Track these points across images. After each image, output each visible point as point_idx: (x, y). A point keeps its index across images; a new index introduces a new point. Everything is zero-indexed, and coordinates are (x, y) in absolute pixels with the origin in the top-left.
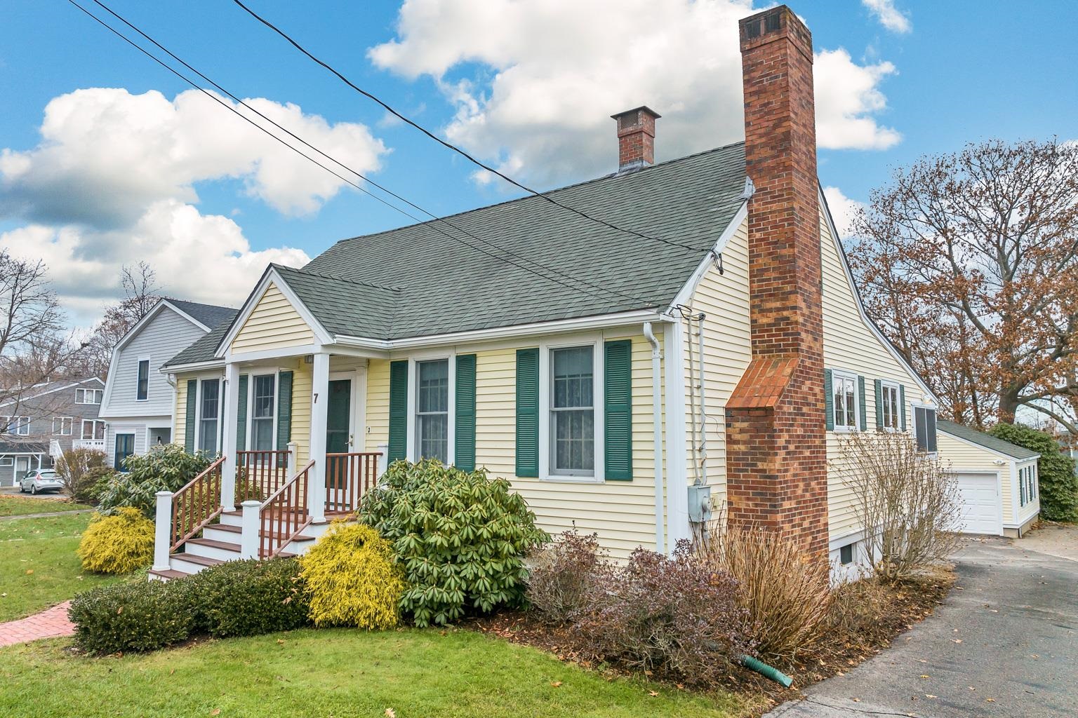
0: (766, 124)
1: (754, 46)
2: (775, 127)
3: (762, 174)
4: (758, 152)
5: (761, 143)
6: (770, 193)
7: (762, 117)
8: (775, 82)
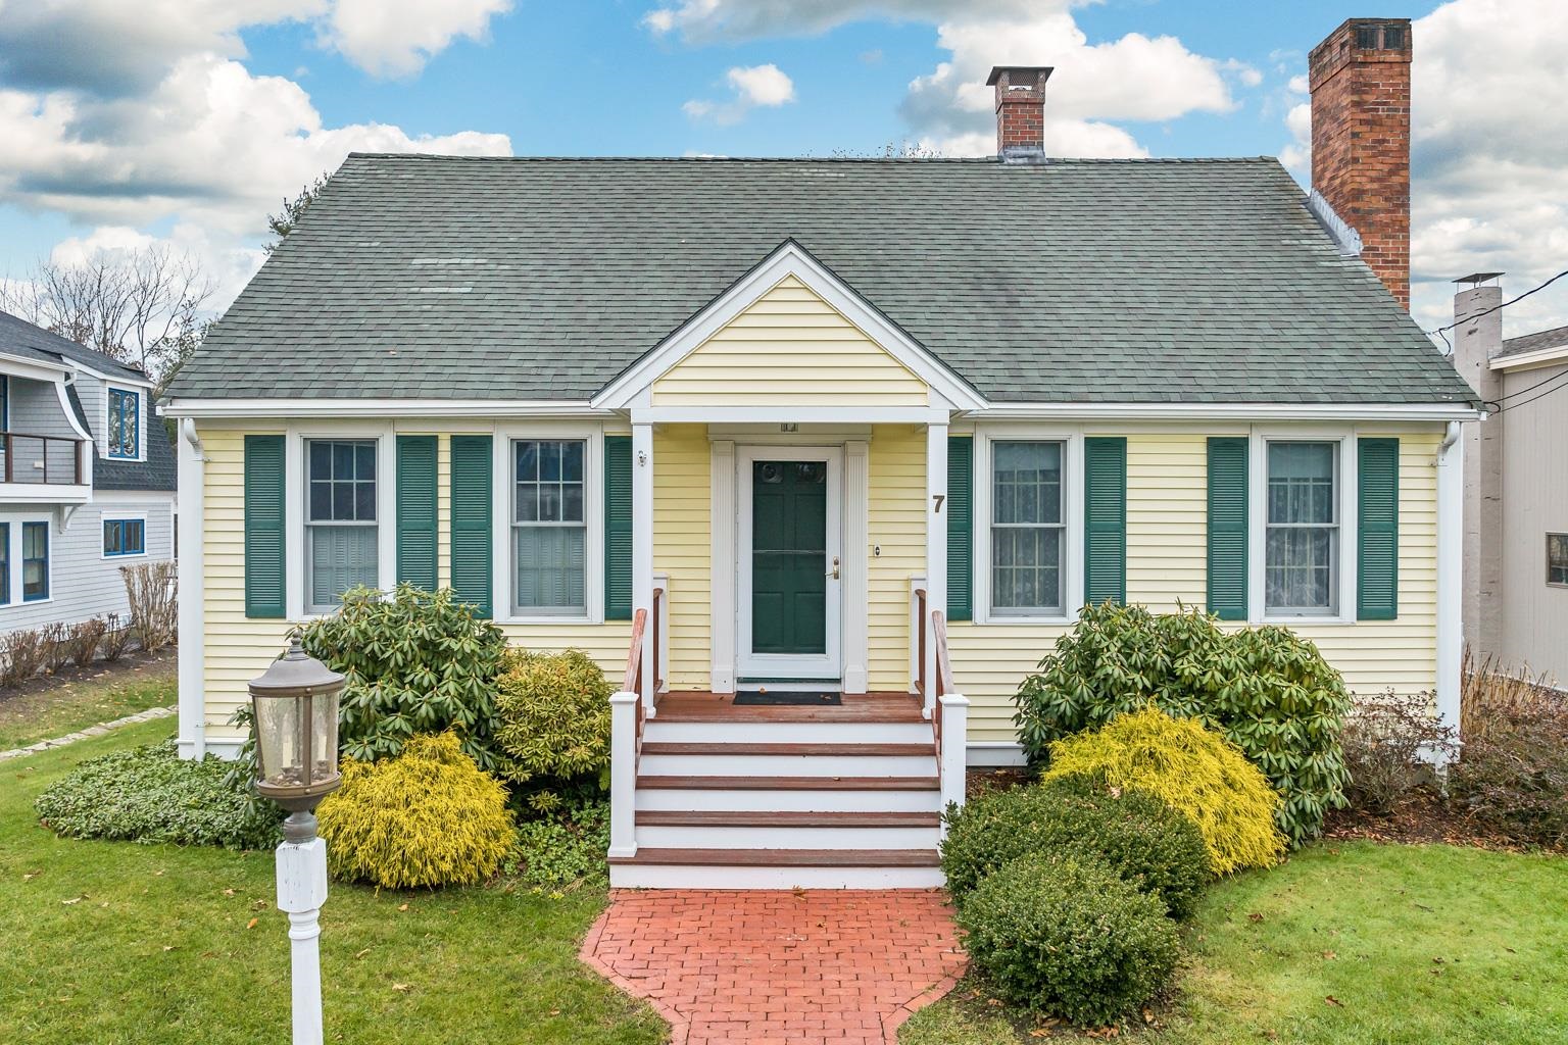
0: (1379, 167)
1: (1369, 60)
2: (1391, 173)
3: (1373, 229)
4: (1367, 199)
5: (1372, 190)
6: (1382, 255)
7: (1374, 156)
8: (1393, 117)
